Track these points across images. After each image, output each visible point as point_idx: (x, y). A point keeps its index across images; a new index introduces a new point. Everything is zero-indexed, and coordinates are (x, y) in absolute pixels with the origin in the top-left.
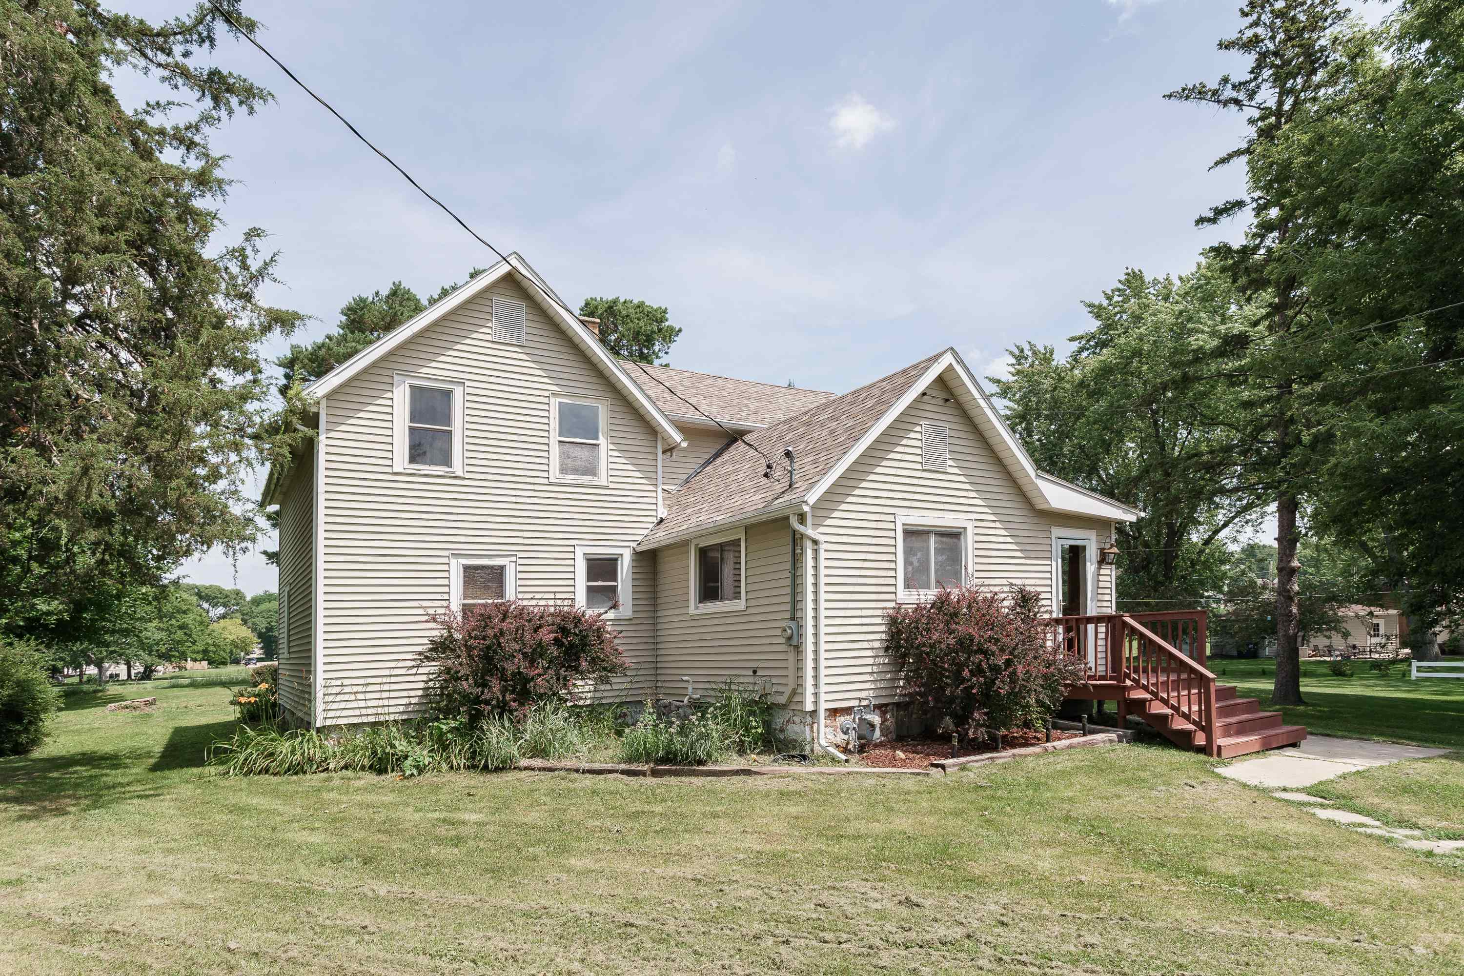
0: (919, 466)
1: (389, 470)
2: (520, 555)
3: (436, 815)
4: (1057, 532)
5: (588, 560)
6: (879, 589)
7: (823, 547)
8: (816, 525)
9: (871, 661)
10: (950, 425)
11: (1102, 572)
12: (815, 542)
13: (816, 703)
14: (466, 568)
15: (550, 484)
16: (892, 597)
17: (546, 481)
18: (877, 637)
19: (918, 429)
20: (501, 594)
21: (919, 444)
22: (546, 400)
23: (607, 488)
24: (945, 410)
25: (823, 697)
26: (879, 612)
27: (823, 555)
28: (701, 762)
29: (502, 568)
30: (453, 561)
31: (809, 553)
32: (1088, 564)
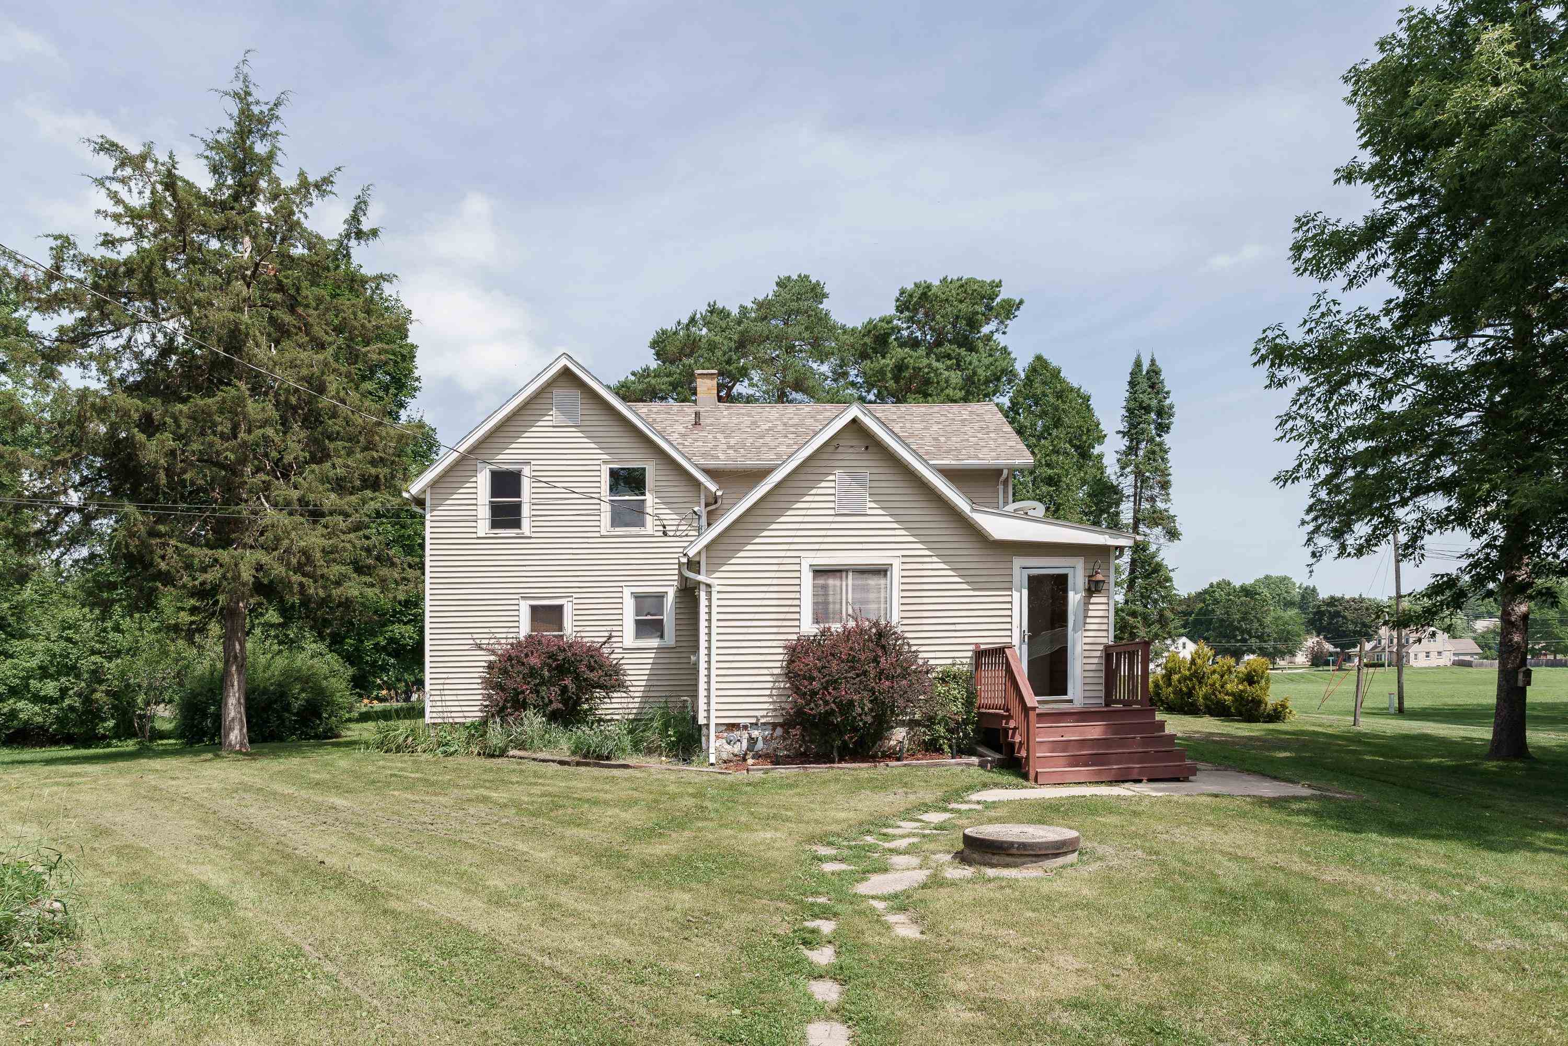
0: (832, 512)
1: (474, 536)
2: (575, 596)
3: (417, 775)
4: (1018, 562)
5: (636, 597)
6: (779, 623)
7: (714, 590)
8: (709, 572)
9: (770, 685)
10: (868, 468)
11: (1093, 600)
12: (709, 586)
13: (708, 718)
14: (534, 609)
15: (602, 537)
16: (797, 630)
17: (598, 535)
18: (778, 664)
19: (831, 478)
20: (561, 628)
21: (832, 491)
22: (598, 468)
23: (653, 536)
24: (865, 457)
25: (713, 714)
26: (781, 643)
27: (715, 596)
28: (608, 758)
29: (560, 607)
30: (522, 603)
31: (703, 596)
32: (1071, 594)
